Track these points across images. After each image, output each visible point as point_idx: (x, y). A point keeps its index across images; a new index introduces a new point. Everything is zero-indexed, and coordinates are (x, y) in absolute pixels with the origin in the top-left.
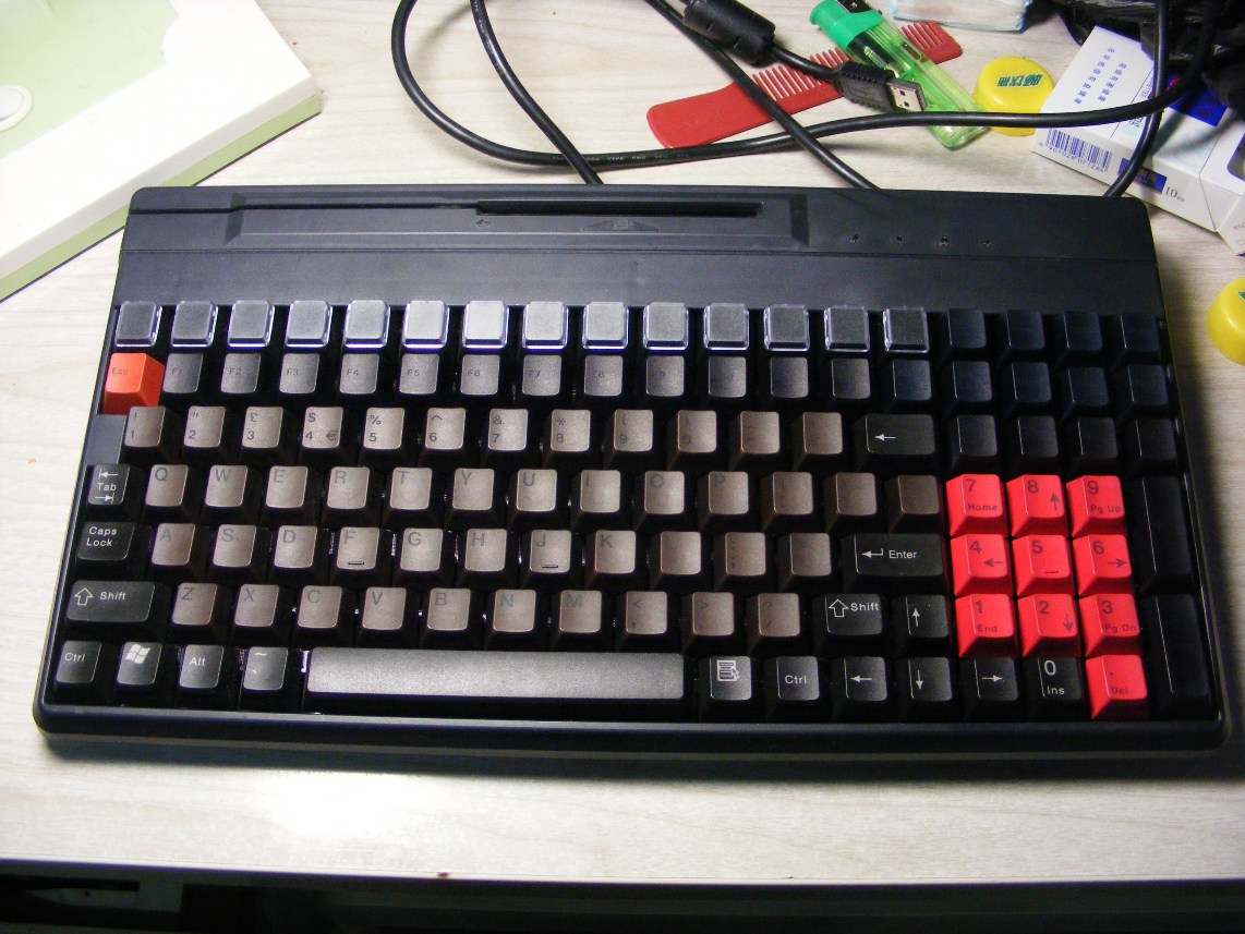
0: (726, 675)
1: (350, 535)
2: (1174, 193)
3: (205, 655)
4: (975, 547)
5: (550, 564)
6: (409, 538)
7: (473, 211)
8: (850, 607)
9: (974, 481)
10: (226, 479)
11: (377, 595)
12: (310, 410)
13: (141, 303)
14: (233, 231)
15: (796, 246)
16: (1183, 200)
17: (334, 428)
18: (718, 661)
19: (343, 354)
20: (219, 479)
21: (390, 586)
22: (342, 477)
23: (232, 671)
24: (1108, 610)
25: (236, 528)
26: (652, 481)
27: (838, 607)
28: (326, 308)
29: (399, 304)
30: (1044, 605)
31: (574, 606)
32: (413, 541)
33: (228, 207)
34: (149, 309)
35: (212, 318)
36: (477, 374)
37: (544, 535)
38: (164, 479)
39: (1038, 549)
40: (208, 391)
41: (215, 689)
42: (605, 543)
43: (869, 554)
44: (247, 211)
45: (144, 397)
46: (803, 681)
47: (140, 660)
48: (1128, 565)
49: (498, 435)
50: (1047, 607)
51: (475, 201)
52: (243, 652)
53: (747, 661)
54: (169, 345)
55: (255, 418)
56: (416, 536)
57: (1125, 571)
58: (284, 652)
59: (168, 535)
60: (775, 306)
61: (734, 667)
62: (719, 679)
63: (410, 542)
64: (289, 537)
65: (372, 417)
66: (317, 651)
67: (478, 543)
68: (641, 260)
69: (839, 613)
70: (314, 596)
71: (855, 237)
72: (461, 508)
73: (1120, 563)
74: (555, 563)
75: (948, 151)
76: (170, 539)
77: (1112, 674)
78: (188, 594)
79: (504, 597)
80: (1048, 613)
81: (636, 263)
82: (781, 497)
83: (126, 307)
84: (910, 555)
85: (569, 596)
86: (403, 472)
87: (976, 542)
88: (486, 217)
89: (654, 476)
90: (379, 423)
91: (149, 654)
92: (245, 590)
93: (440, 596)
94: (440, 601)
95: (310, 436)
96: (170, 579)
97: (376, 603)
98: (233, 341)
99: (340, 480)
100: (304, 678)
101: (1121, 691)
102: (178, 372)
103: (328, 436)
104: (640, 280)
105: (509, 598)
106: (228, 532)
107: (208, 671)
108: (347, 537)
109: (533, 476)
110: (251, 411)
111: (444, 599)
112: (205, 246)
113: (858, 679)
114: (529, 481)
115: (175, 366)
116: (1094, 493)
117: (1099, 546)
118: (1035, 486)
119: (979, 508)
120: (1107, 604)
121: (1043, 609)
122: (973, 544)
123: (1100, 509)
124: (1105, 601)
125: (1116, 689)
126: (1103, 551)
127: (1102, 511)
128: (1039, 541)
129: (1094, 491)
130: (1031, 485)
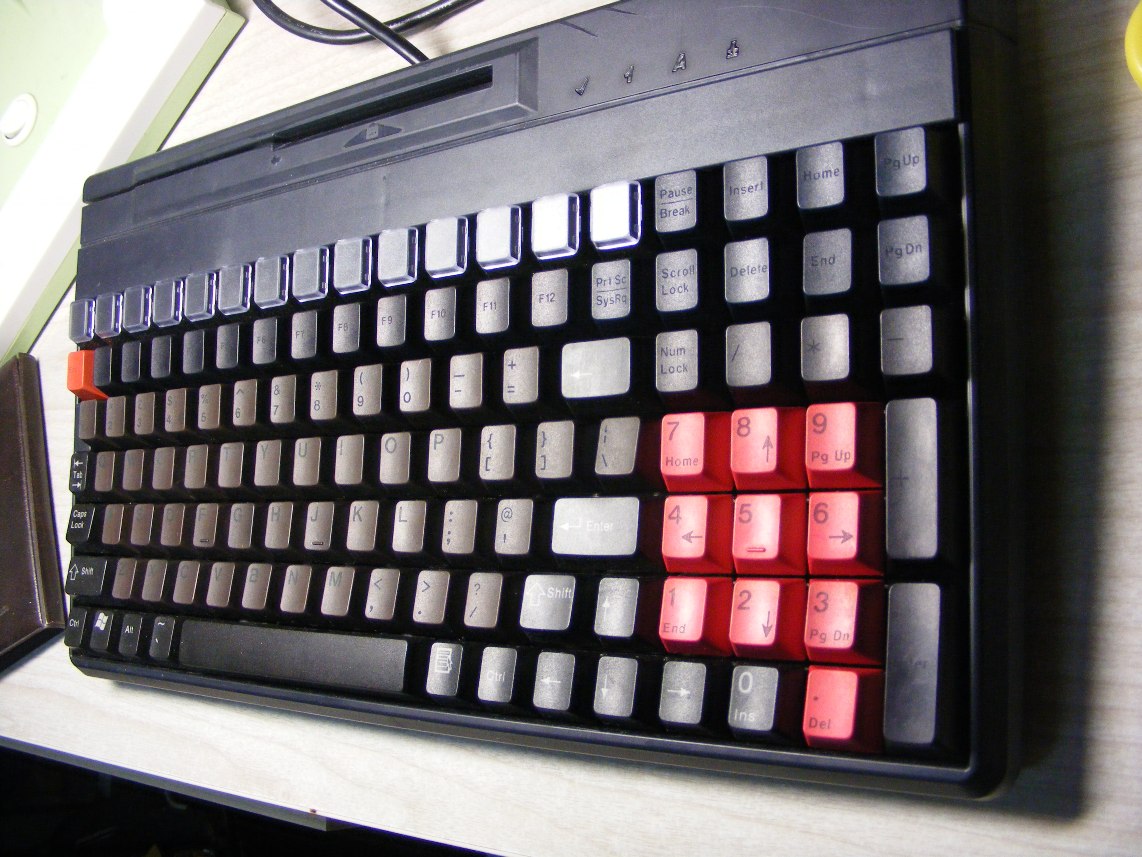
0: (442, 665)
1: (202, 512)
3: (133, 623)
4: (675, 515)
6: (235, 513)
8: (546, 593)
9: (677, 423)
12: (168, 393)
19: (184, 333)
22: (193, 457)
24: (822, 606)
25: (144, 508)
26: (387, 445)
28: (174, 285)
30: (746, 595)
31: (334, 585)
34: (83, 307)
35: (117, 308)
38: (104, 466)
39: (746, 517)
42: (356, 517)
43: (566, 527)
47: (102, 627)
48: (854, 539)
49: (278, 406)
50: (748, 599)
53: (460, 651)
55: (141, 404)
56: (238, 512)
57: (849, 548)
58: (172, 623)
61: (449, 656)
62: (436, 670)
63: (235, 518)
65: (203, 396)
70: (184, 572)
73: (846, 537)
77: (816, 699)
78: (120, 572)
79: (292, 574)
84: (606, 528)
85: (333, 574)
86: (227, 448)
87: (677, 508)
89: (389, 439)
90: (206, 401)
91: (107, 621)
92: (150, 565)
93: (254, 572)
94: (253, 578)
95: (169, 420)
99: (191, 460)
101: (822, 724)
108: (200, 514)
109: (306, 445)
110: (138, 398)
114: (303, 453)
116: (820, 432)
117: (822, 511)
118: (747, 426)
119: (678, 463)
120: (823, 597)
121: (743, 603)
122: (673, 511)
123: (824, 457)
124: (821, 593)
125: (816, 721)
126: (825, 520)
127: (825, 460)
128: (749, 505)
129: (820, 428)
130: (741, 426)
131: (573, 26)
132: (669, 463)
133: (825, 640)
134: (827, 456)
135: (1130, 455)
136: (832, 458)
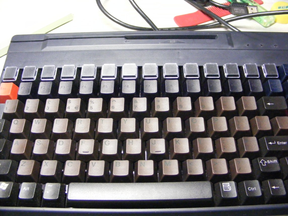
0: (226, 188)
1: (83, 142)
3: (29, 186)
5: (158, 150)
6: (105, 142)
7: (124, 38)
8: (267, 162)
10: (39, 123)
11: (94, 163)
12: (69, 99)
13: (12, 67)
14: (44, 46)
15: (230, 47)
17: (78, 105)
18: (223, 184)
19: (81, 81)
20: (36, 123)
21: (98, 160)
22: (80, 122)
23: (39, 192)
25: (42, 140)
26: (192, 121)
27: (263, 162)
28: (75, 67)
29: (99, 66)
31: (168, 165)
32: (107, 144)
33: (43, 40)
34: (14, 69)
35: (36, 71)
36: (128, 87)
37: (155, 140)
38: (17, 124)
40: (34, 94)
41: (33, 199)
42: (177, 143)
43: (271, 143)
44: (49, 40)
45: (11, 97)
46: (254, 189)
47: (4, 188)
49: (136, 106)
51: (124, 36)
52: (43, 185)
53: (233, 183)
54: (21, 80)
55: (50, 102)
56: (108, 142)
58: (59, 185)
59: (17, 143)
60: (227, 64)
61: (229, 185)
62: (224, 190)
63: (105, 144)
64: (61, 143)
65: (91, 101)
66: (71, 184)
67: (131, 144)
68: (180, 51)
69: (264, 164)
70: (70, 164)
71: (248, 45)
72: (124, 132)
74: (159, 150)
76: (18, 145)
78: (23, 164)
79: (141, 163)
81: (179, 53)
82: (238, 125)
83: (7, 69)
84: (284, 143)
85: (165, 162)
86: (102, 120)
88: (128, 40)
89: (193, 119)
90: (93, 103)
91: (8, 186)
92: (45, 162)
93: (117, 163)
94: (118, 165)
95: (69, 108)
96: (17, 158)
97: (93, 166)
98: (43, 78)
99: (79, 123)
100: (66, 195)
102: (23, 88)
103: (75, 108)
104: (181, 57)
105: (143, 163)
106: (39, 142)
107: (30, 192)
108: (82, 143)
109: (150, 120)
110: (48, 100)
111: (119, 164)
112: (35, 51)
113: (274, 187)
114: (148, 122)
115: (22, 86)
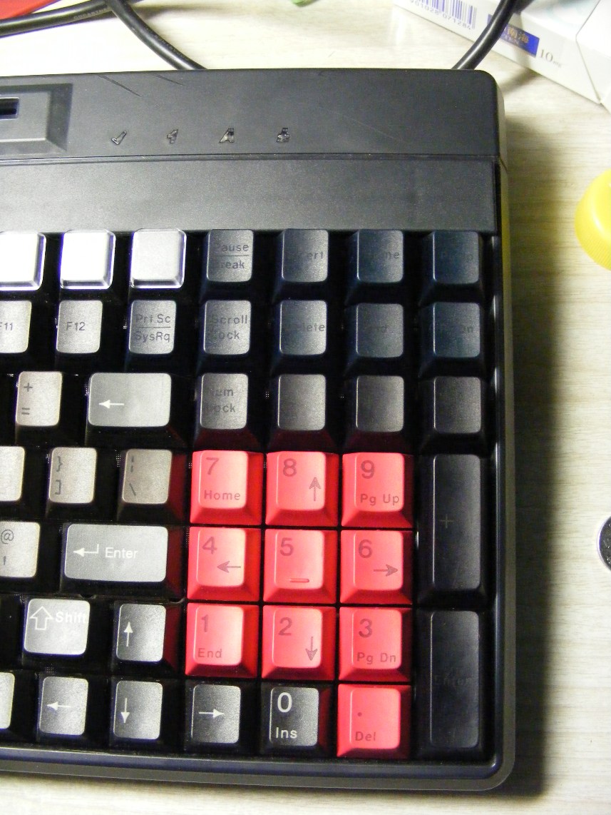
2: (549, 57)
4: (209, 545)
9: (217, 460)
16: (560, 65)
24: (367, 632)
27: (41, 617)
30: (286, 623)
39: (287, 550)
43: (81, 553)
48: (400, 573)
50: (289, 626)
57: (394, 581)
73: (391, 570)
75: (296, 8)
77: (360, 714)
80: (289, 634)
84: (130, 555)
87: (212, 539)
101: (368, 737)
116: (368, 477)
117: (366, 547)
118: (292, 467)
119: (217, 497)
120: (366, 624)
121: (285, 629)
122: (208, 542)
123: (373, 500)
124: (364, 620)
125: (362, 735)
126: (370, 554)
127: (374, 502)
128: (289, 539)
129: (368, 474)
130: (287, 467)
131: (113, 82)
132: (208, 497)
133: (371, 661)
134: (375, 498)
135: (574, 511)
136: (379, 499)
